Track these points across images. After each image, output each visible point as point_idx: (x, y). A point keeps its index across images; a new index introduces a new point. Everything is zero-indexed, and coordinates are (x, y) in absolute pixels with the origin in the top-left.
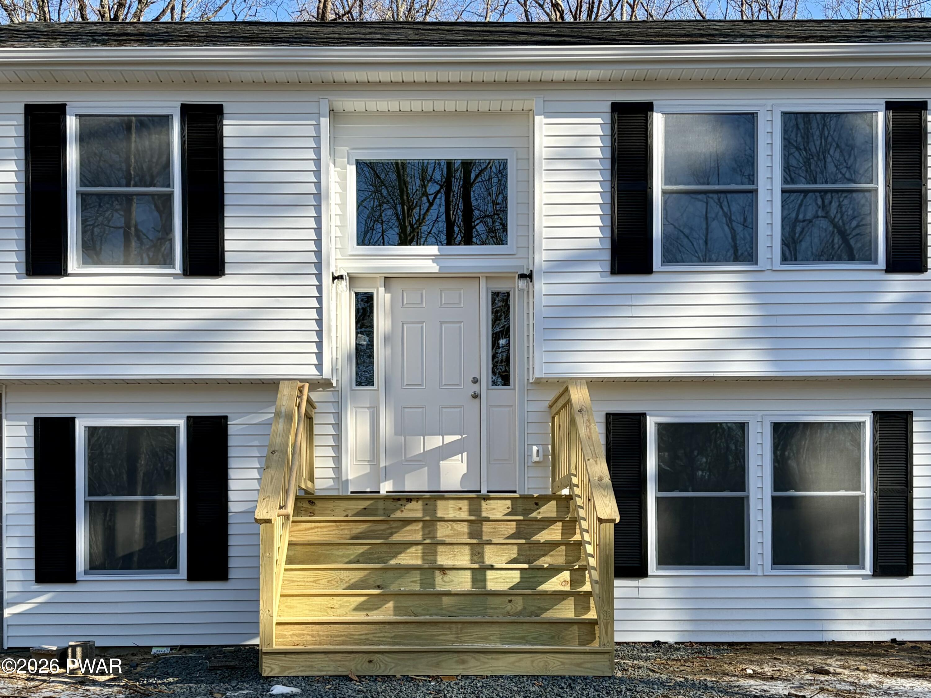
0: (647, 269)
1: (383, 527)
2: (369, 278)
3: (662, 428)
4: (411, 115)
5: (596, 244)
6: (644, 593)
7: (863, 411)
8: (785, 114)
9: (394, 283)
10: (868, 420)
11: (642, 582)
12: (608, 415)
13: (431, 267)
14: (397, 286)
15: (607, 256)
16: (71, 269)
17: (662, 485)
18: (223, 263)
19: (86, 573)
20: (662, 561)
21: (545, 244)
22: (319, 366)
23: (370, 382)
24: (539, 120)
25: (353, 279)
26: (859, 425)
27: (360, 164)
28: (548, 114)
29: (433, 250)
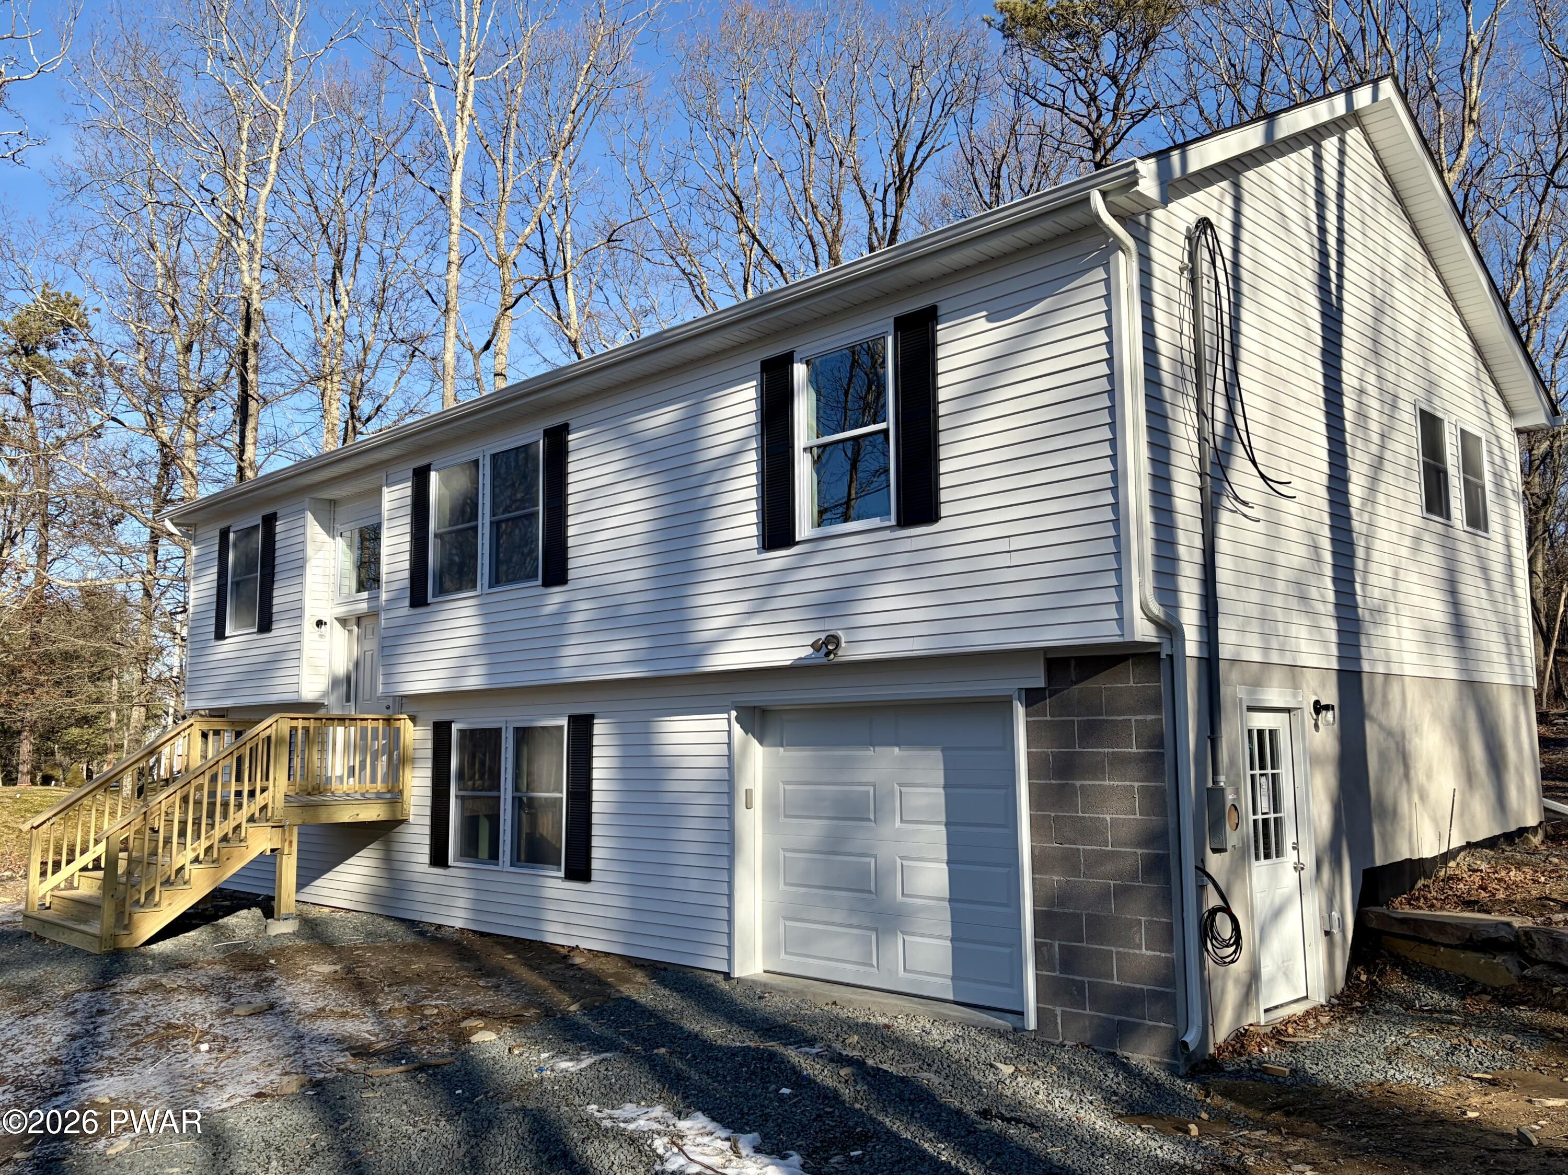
0: (426, 604)
3: (462, 732)
5: (407, 584)
8: (493, 457)
10: (564, 722)
12: (432, 723)
14: (363, 623)
15: (409, 593)
22: (299, 693)
24: (385, 490)
26: (559, 730)
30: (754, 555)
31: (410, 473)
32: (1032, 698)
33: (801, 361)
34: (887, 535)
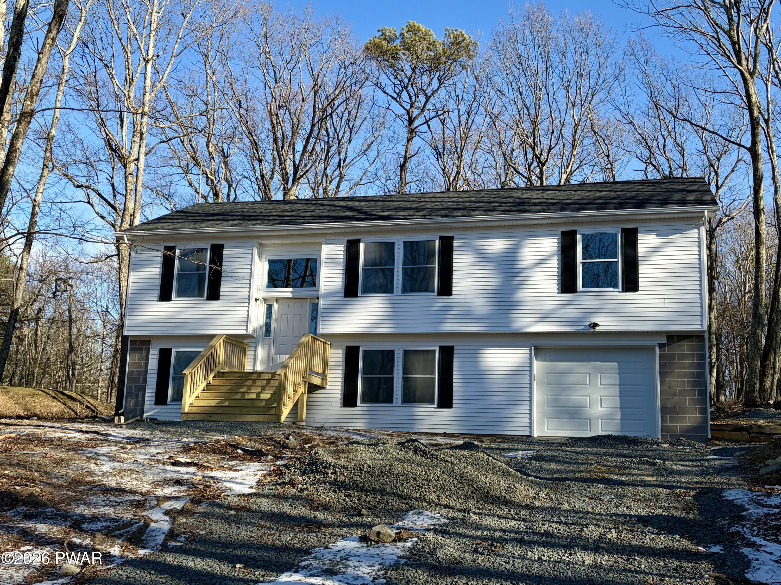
0: (356, 296)
1: (240, 381)
2: (271, 299)
3: (364, 351)
4: (287, 244)
5: (340, 287)
6: (356, 412)
7: (435, 346)
8: (405, 242)
9: (279, 301)
10: (437, 349)
11: (356, 408)
12: (346, 347)
13: (289, 295)
14: (280, 302)
15: (343, 291)
16: (173, 298)
17: (364, 373)
18: (219, 295)
19: (171, 402)
20: (363, 401)
21: (323, 287)
22: (247, 330)
23: (269, 336)
24: (323, 246)
25: (265, 300)
26: (434, 351)
27: (269, 261)
28: (326, 244)
29: (291, 289)
30: (556, 294)
31: (345, 241)
32: (661, 346)
33: (580, 234)
34: (617, 293)
